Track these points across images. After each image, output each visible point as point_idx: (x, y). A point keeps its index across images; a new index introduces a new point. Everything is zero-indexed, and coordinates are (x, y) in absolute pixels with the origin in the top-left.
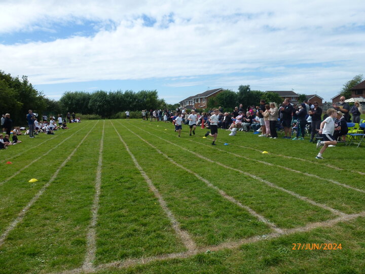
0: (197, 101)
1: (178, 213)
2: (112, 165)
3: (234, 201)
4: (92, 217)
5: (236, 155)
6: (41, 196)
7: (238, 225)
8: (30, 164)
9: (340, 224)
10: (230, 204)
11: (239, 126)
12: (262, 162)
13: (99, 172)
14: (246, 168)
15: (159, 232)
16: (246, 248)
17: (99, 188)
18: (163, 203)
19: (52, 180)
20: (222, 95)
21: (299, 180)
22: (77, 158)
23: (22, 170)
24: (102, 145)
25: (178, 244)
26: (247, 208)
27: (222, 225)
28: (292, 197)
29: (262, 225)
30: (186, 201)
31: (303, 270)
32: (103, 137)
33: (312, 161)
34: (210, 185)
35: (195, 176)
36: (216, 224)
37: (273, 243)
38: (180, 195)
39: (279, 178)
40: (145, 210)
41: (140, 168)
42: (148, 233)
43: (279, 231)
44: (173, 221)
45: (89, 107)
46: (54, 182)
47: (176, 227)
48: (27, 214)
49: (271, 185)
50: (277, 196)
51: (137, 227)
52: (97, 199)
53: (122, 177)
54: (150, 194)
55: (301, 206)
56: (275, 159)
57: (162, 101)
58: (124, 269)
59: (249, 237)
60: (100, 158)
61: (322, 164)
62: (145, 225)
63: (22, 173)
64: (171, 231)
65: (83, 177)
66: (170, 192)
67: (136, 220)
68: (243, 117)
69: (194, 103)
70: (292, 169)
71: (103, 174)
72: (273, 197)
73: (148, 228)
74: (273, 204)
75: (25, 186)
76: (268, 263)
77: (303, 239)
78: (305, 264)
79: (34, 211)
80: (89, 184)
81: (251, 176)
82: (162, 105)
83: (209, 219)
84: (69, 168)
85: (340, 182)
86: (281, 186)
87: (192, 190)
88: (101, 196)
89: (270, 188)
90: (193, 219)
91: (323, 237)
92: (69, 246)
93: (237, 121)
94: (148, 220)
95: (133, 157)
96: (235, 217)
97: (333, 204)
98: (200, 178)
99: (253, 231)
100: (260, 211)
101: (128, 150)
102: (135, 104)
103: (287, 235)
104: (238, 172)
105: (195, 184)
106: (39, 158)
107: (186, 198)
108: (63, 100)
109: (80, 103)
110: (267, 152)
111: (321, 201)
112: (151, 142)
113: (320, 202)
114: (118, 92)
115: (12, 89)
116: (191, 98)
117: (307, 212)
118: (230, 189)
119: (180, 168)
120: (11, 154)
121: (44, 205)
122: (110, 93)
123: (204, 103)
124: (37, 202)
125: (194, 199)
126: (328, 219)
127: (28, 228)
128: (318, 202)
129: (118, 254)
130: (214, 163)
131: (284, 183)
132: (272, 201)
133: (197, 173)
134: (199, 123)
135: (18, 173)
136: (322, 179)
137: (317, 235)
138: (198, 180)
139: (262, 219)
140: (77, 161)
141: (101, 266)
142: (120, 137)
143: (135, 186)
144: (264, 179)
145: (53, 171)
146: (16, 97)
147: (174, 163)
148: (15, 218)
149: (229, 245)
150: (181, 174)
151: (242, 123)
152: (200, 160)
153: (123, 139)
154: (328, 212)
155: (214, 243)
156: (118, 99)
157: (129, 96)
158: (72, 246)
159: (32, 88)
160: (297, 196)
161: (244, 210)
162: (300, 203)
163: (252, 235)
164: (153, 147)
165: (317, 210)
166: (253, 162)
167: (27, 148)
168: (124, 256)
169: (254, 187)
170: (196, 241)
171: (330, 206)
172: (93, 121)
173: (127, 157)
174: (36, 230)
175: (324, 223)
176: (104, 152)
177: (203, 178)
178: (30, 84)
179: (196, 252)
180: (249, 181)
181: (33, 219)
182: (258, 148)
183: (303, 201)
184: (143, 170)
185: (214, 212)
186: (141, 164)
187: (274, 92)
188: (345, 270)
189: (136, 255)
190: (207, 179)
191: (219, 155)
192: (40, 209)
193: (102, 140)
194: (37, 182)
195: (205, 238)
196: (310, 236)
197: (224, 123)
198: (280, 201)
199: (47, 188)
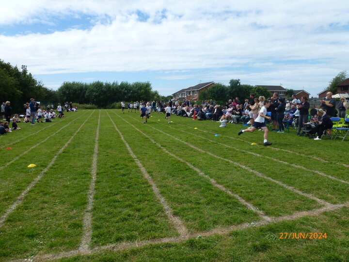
0: (189, 94)
1: (171, 200)
2: (107, 153)
3: (224, 189)
4: (88, 202)
5: (226, 146)
6: (39, 181)
7: (228, 213)
8: (29, 150)
9: (325, 213)
10: (221, 192)
11: (229, 118)
12: (251, 153)
13: (95, 159)
14: (235, 159)
15: (152, 217)
16: (236, 234)
17: (95, 175)
18: (156, 190)
19: (50, 165)
20: (214, 88)
21: (286, 170)
22: (74, 146)
23: (21, 155)
24: (98, 133)
25: (170, 230)
26: (237, 196)
27: (213, 212)
28: (280, 187)
29: (251, 212)
30: (178, 189)
31: (290, 256)
32: (98, 126)
33: (299, 153)
34: (201, 174)
35: (187, 165)
36: (207, 210)
37: (261, 230)
38: (172, 182)
39: (267, 169)
40: (139, 196)
41: (134, 156)
42: (142, 218)
43: (268, 219)
44: (166, 207)
45: (86, 97)
46: (52, 168)
47: (169, 213)
48: (26, 198)
49: (260, 175)
50: (265, 185)
51: (132, 213)
52: (93, 185)
53: (117, 165)
54: (144, 182)
55: (288, 195)
56: (264, 150)
57: (156, 93)
58: (119, 252)
59: (238, 224)
60: (96, 146)
61: (309, 156)
62: (139, 210)
63: (21, 158)
64: (164, 217)
65: (79, 164)
66: (163, 179)
67: (130, 206)
68: (233, 110)
69: (187, 95)
70: (280, 160)
71: (98, 161)
72: (262, 186)
73: (142, 213)
74: (261, 193)
75: (24, 171)
76: (257, 249)
77: (290, 227)
78: (292, 251)
79: (33, 195)
80: (85, 170)
81: (241, 166)
82: (156, 97)
83: (200, 206)
84: (67, 154)
85: (325, 173)
86: (269, 176)
87: (184, 178)
88: (97, 182)
89: (259, 177)
90: (185, 206)
91: (309, 225)
92: (66, 229)
93: (227, 113)
94: (141, 206)
95: (127, 145)
96: (226, 204)
97: (318, 194)
98: (192, 167)
99: (242, 218)
100: (249, 200)
101: (122, 138)
102: (129, 95)
103: (275, 222)
104: (228, 162)
105: (187, 173)
106: (38, 145)
107: (178, 186)
108: (61, 89)
109: (77, 93)
110: (256, 144)
111: (308, 191)
112: (145, 132)
113: (306, 192)
114: (114, 83)
115: (12, 78)
116: (183, 91)
117: (294, 201)
118: (221, 178)
119: (173, 157)
120: (11, 140)
121: (43, 189)
122: (106, 84)
123: (196, 95)
124: (35, 187)
125: (186, 187)
126: (314, 208)
127: (27, 211)
128: (305, 192)
129: (113, 238)
130: (206, 153)
131: (273, 173)
132: (261, 190)
133: (189, 162)
134: (191, 115)
135: (17, 158)
136: (309, 170)
137: (304, 223)
138: (190, 169)
139: (251, 208)
140: (74, 148)
141: (97, 248)
142: (115, 126)
143: (130, 173)
144: (253, 169)
145: (52, 158)
146: (16, 85)
147: (167, 152)
148: (15, 201)
149: (219, 231)
150: (174, 162)
151: (232, 116)
152: (192, 149)
153: (118, 128)
154: (314, 201)
155: (205, 229)
156: (113, 90)
157: (124, 87)
158: (69, 228)
159: (31, 78)
160: (285, 185)
161: (234, 198)
162: (287, 192)
163: (241, 222)
164: (147, 136)
165: (304, 200)
166: (243, 153)
167: (26, 135)
168: (119, 240)
169: (244, 177)
170: (188, 227)
171: (316, 196)
172: (89, 110)
173: (121, 145)
174: (35, 213)
175: (310, 212)
176: (100, 140)
177: (195, 166)
178: (30, 74)
179: (187, 237)
180: (238, 171)
181: (32, 202)
182: (247, 139)
183: (290, 190)
184: (137, 158)
185: (205, 200)
186: (135, 152)
187: (263, 87)
188: (330, 257)
189: (130, 238)
190: (199, 168)
191: (210, 145)
192: (38, 193)
193: (98, 128)
194: (35, 167)
195: (196, 224)
196: (297, 224)
197: (215, 115)
198: (268, 191)
199: (46, 173)
